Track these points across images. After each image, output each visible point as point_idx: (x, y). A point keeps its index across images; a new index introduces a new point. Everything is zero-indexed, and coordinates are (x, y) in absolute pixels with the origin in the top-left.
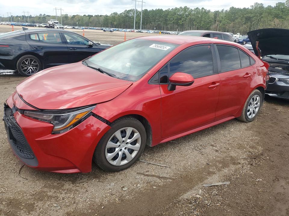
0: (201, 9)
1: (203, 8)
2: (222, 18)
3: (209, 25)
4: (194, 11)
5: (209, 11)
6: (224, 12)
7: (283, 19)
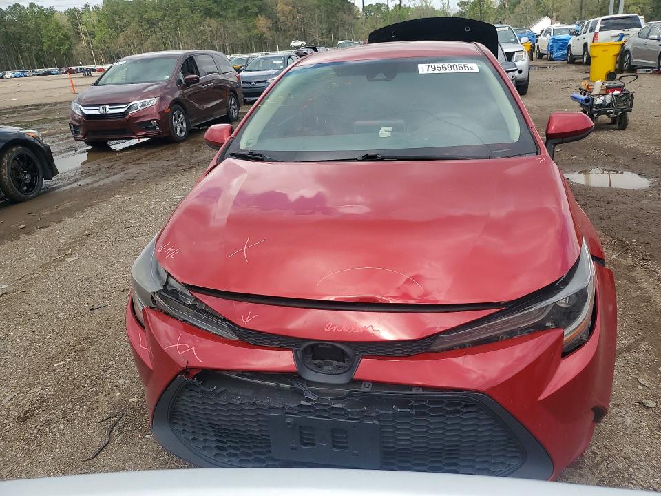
0: (26, 6)
1: (32, 5)
2: (94, 27)
3: (67, 47)
4: (11, 13)
5: (52, 11)
6: (91, 10)
7: (221, 19)
